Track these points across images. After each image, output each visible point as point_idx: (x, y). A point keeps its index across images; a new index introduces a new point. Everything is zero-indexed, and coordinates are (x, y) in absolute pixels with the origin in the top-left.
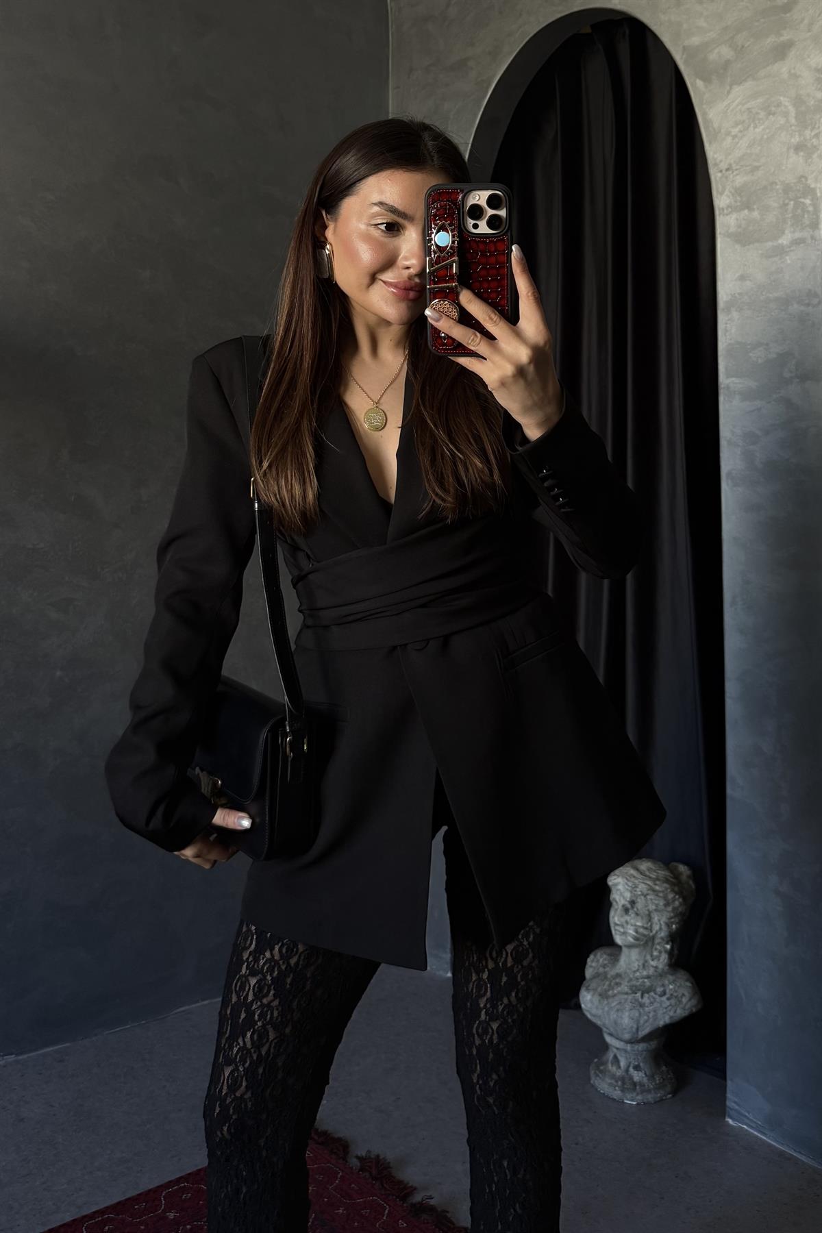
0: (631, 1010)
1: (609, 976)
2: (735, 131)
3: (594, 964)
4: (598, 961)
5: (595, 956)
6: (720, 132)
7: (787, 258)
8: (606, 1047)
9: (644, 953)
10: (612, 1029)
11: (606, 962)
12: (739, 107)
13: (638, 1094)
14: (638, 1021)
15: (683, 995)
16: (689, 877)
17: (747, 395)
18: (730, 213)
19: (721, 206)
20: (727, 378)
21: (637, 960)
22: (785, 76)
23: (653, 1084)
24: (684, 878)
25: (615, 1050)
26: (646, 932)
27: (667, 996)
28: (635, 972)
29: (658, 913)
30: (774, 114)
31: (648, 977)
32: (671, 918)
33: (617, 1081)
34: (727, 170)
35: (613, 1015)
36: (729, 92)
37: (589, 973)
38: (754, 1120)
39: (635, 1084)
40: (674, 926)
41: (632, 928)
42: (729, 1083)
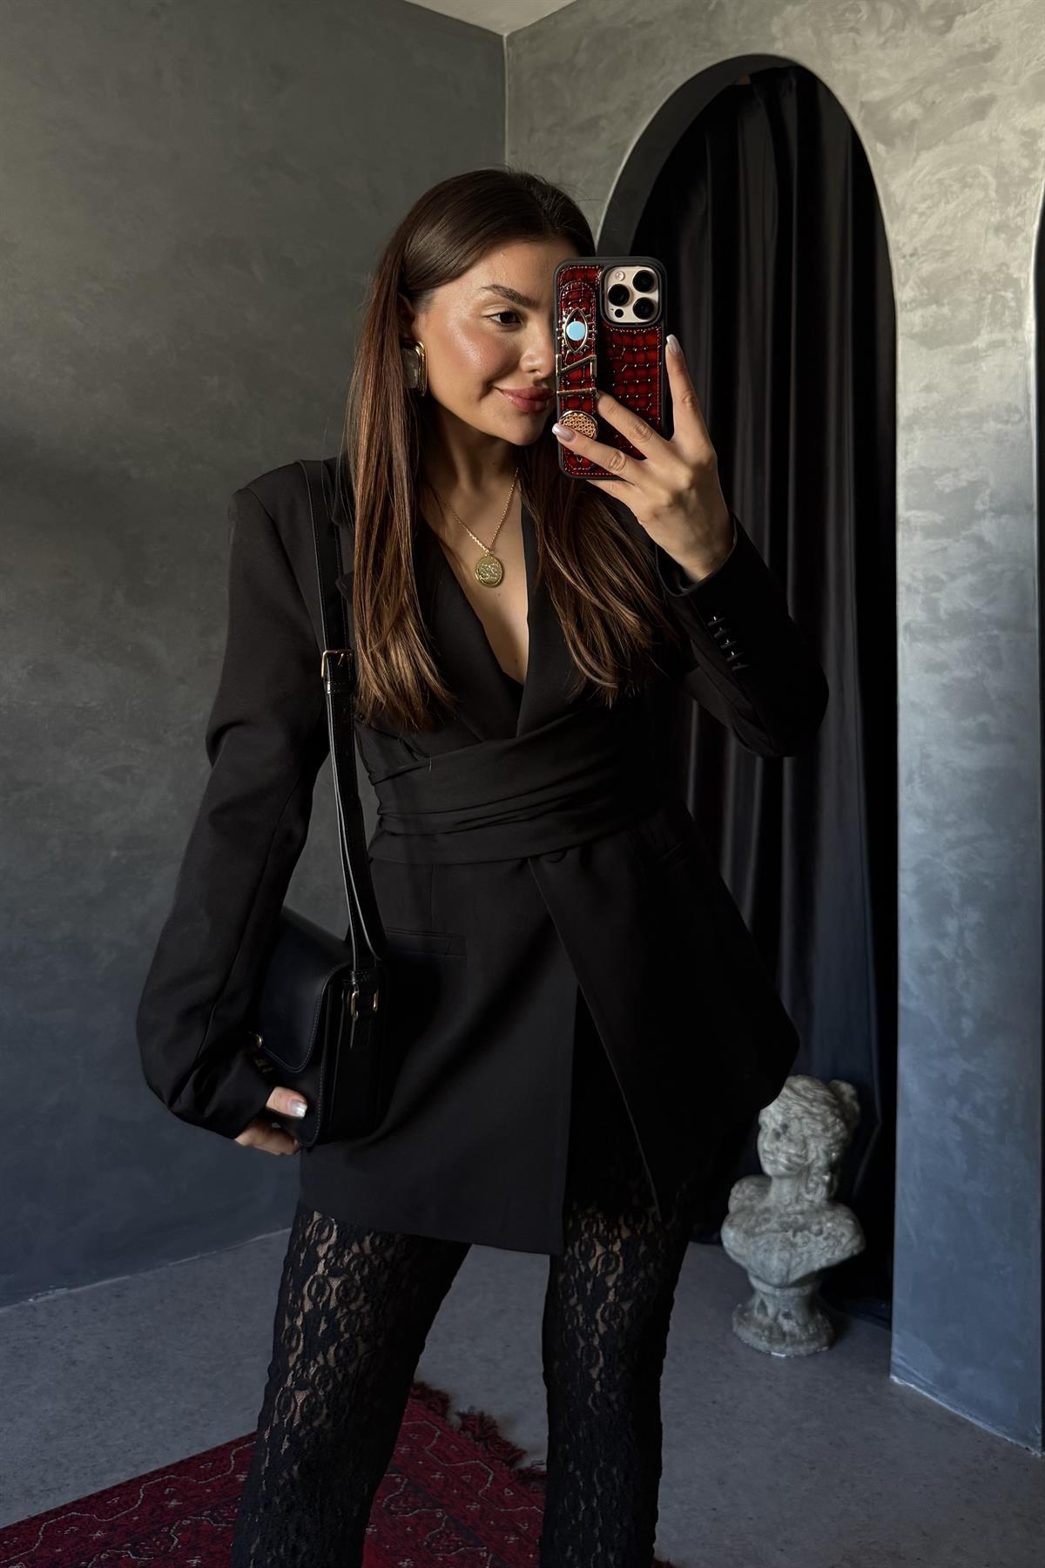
0: (780, 1250)
1: (756, 1210)
2: (922, 207)
3: (739, 1196)
4: (743, 1192)
5: (741, 1186)
6: (903, 208)
7: (983, 364)
8: (751, 1291)
9: (797, 1185)
10: (759, 1272)
11: (753, 1194)
12: (927, 178)
13: (787, 1346)
14: (789, 1265)
15: (843, 1235)
16: (853, 1097)
17: (931, 531)
18: (916, 308)
19: (903, 300)
20: (907, 510)
21: (790, 1193)
22: (986, 139)
23: (806, 1334)
24: (847, 1098)
25: (762, 1295)
26: (799, 1161)
27: (825, 1235)
28: (786, 1206)
29: (817, 1140)
30: (970, 186)
31: (802, 1213)
32: (830, 1145)
33: (763, 1331)
34: (912, 255)
35: (761, 1256)
36: (915, 160)
37: (733, 1205)
38: (923, 1378)
39: (784, 1334)
40: (834, 1154)
41: (783, 1155)
42: (896, 1337)
